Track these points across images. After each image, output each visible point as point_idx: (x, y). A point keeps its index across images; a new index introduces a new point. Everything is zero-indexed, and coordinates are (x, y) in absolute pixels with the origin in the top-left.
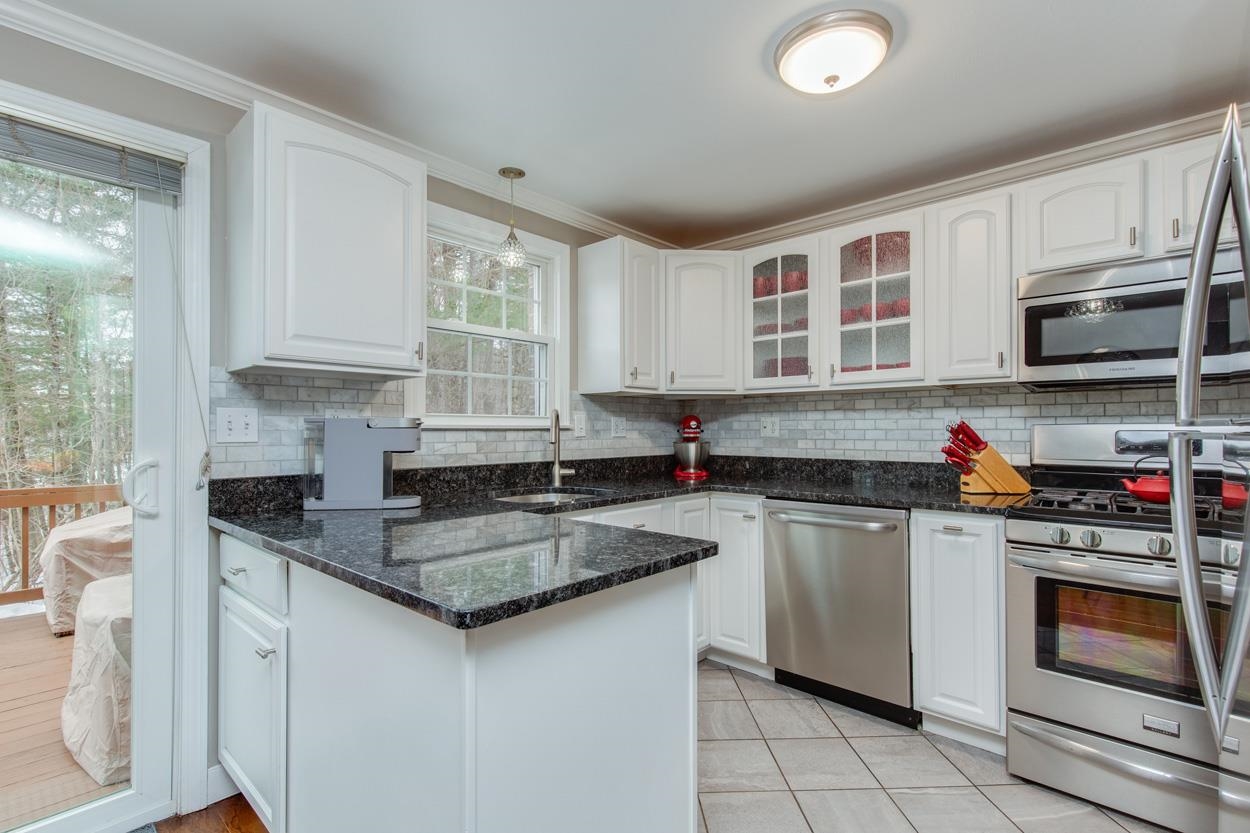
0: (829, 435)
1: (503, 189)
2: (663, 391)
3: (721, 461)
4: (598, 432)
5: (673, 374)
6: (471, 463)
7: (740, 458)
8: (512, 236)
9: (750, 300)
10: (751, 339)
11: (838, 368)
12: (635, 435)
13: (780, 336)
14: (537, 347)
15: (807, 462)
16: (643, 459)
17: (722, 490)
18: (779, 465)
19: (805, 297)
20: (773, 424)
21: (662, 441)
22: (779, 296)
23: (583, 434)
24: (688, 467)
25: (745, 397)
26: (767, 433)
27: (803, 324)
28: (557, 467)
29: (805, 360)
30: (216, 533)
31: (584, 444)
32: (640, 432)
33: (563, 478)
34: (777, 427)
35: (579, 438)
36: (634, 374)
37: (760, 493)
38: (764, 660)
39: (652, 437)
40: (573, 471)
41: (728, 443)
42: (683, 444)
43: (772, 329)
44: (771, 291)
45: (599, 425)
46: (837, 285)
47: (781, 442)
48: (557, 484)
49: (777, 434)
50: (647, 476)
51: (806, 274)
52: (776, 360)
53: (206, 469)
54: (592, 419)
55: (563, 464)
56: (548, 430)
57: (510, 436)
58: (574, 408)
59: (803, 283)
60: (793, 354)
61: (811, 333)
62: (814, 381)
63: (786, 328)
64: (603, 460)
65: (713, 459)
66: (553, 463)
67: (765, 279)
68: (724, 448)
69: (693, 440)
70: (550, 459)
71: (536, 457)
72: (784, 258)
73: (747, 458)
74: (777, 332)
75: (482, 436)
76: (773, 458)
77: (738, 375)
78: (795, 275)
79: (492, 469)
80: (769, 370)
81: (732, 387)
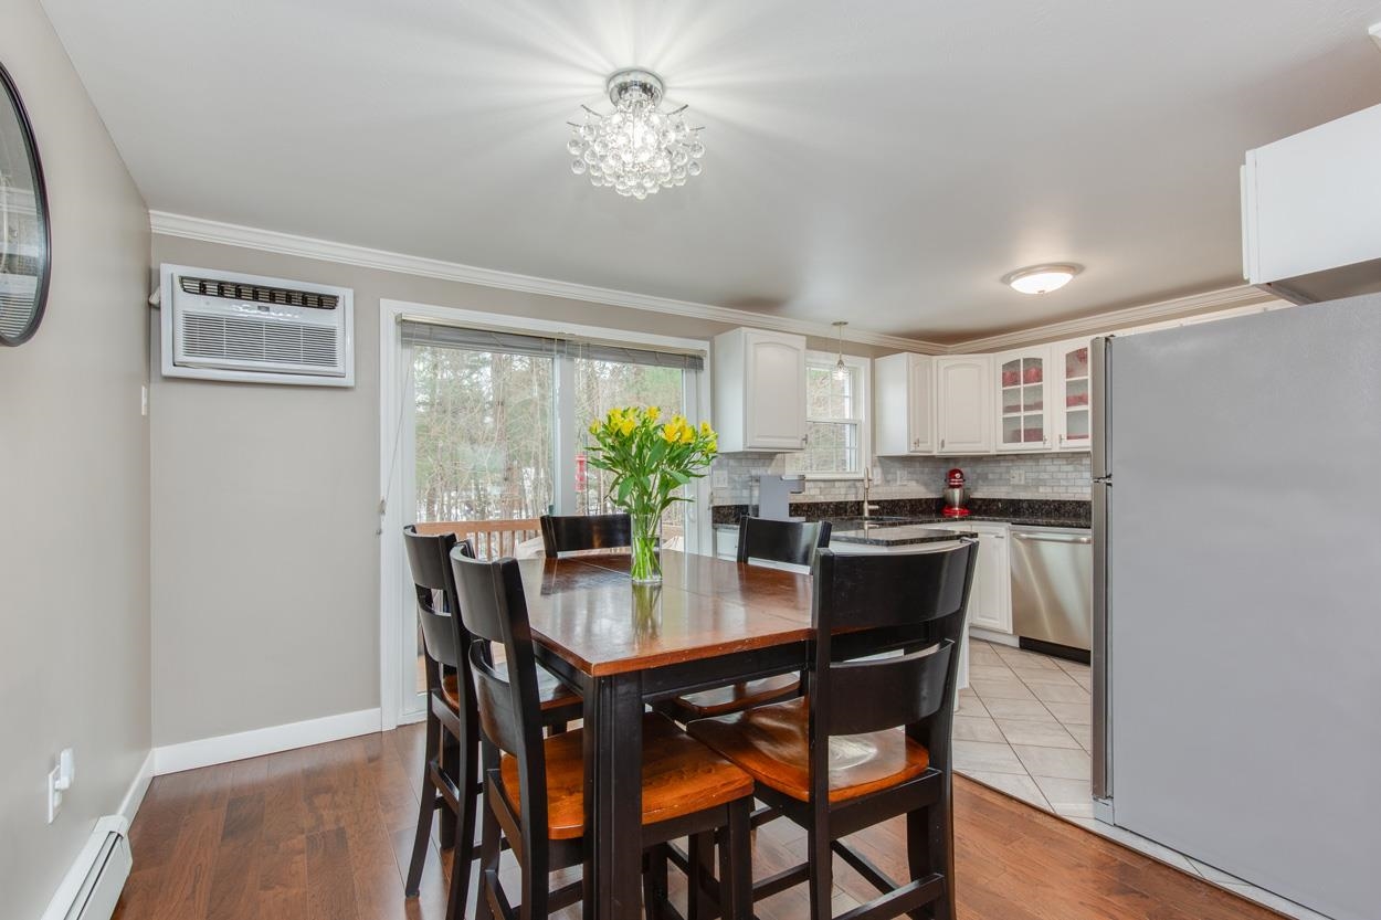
0: (1063, 482)
1: (835, 333)
2: (935, 453)
3: (979, 502)
4: (889, 481)
5: (943, 442)
6: (816, 501)
7: (994, 500)
8: (841, 363)
9: (1000, 388)
10: (1001, 416)
11: (1064, 437)
12: (914, 483)
13: (1022, 414)
14: (848, 427)
15: (1046, 502)
16: (920, 500)
17: (980, 520)
18: (1025, 505)
19: (1041, 386)
20: (1020, 475)
21: (933, 487)
22: (1022, 386)
23: (879, 482)
24: (954, 506)
25: (998, 455)
26: (1015, 481)
27: (1039, 406)
28: (866, 504)
29: (1041, 430)
30: (715, 529)
31: (880, 490)
32: (917, 481)
33: (871, 512)
34: (1023, 478)
35: (877, 486)
36: (917, 443)
37: (1007, 521)
38: (1011, 632)
39: (926, 485)
40: (877, 507)
41: (985, 489)
42: (950, 490)
43: (1016, 408)
44: (1016, 382)
45: (890, 477)
46: (1063, 380)
47: (1026, 487)
48: (866, 514)
49: (1023, 482)
50: (922, 512)
51: (1041, 370)
52: (1020, 431)
53: (712, 501)
54: (885, 472)
55: (871, 503)
56: (863, 480)
57: (837, 484)
58: (874, 466)
59: (1039, 377)
60: (1032, 426)
61: (1045, 412)
62: (1048, 445)
63: (1027, 408)
64: (892, 501)
65: (974, 501)
66: (863, 502)
67: (1010, 376)
68: (981, 493)
69: (958, 486)
70: (860, 498)
71: (852, 498)
72: (1025, 360)
73: (1000, 500)
74: (1020, 410)
75: (822, 485)
76: (1020, 500)
77: (992, 441)
78: (1033, 371)
79: (828, 504)
80: (1015, 437)
81: (987, 449)
